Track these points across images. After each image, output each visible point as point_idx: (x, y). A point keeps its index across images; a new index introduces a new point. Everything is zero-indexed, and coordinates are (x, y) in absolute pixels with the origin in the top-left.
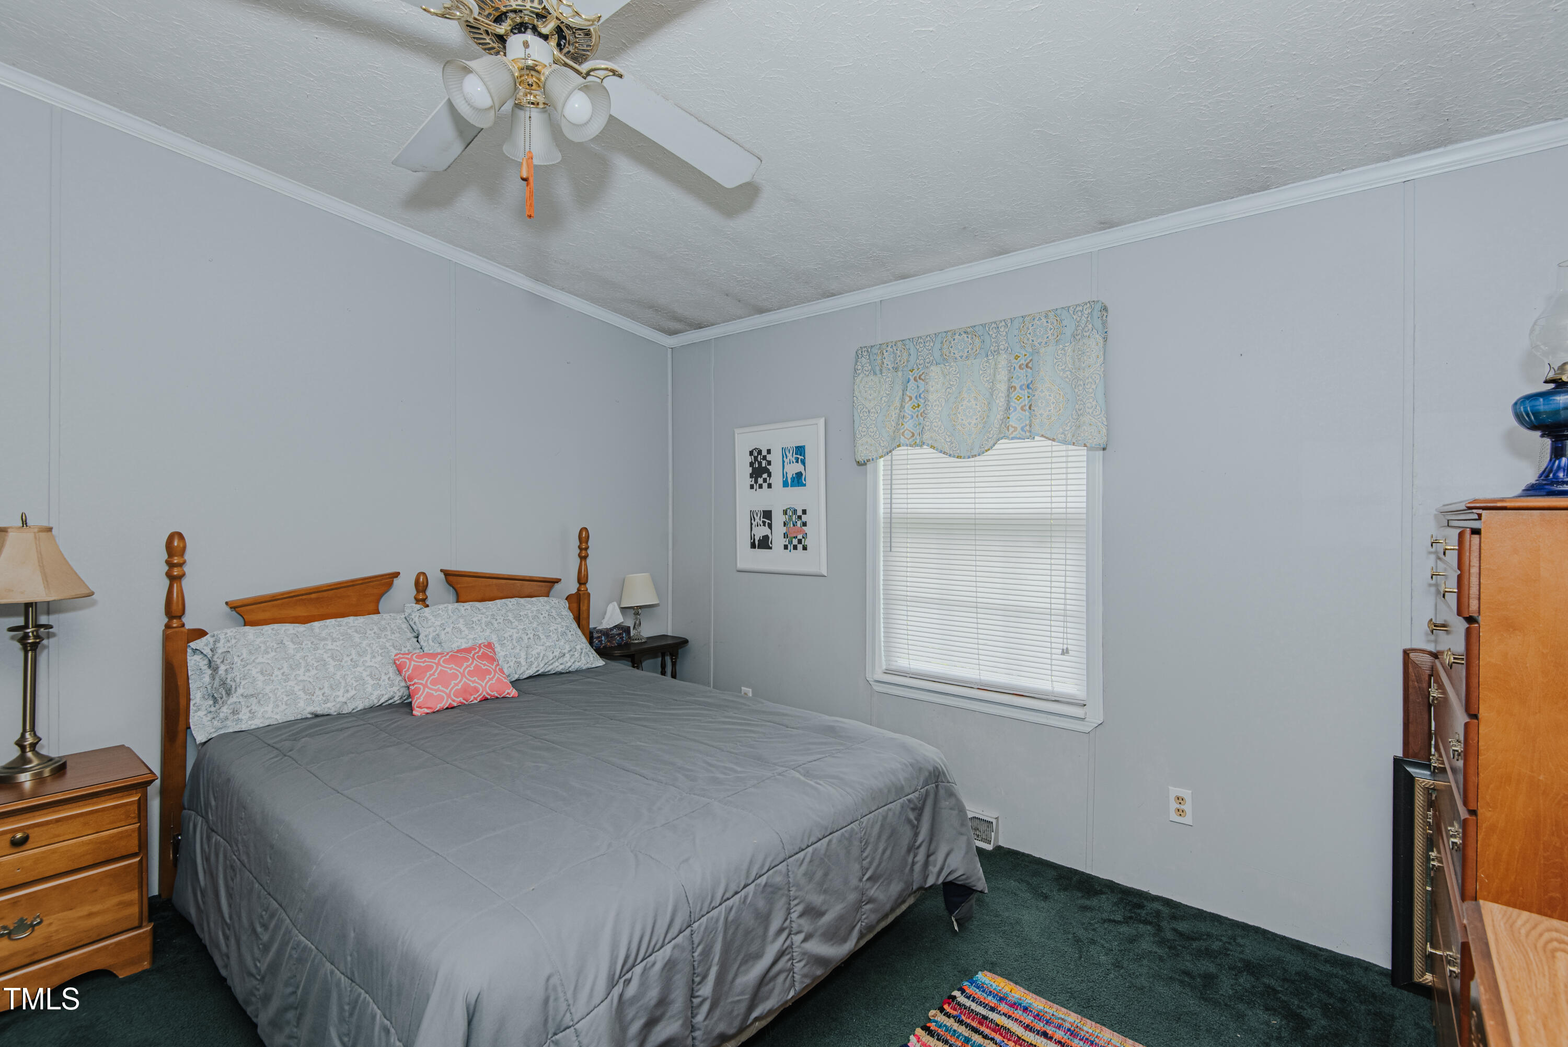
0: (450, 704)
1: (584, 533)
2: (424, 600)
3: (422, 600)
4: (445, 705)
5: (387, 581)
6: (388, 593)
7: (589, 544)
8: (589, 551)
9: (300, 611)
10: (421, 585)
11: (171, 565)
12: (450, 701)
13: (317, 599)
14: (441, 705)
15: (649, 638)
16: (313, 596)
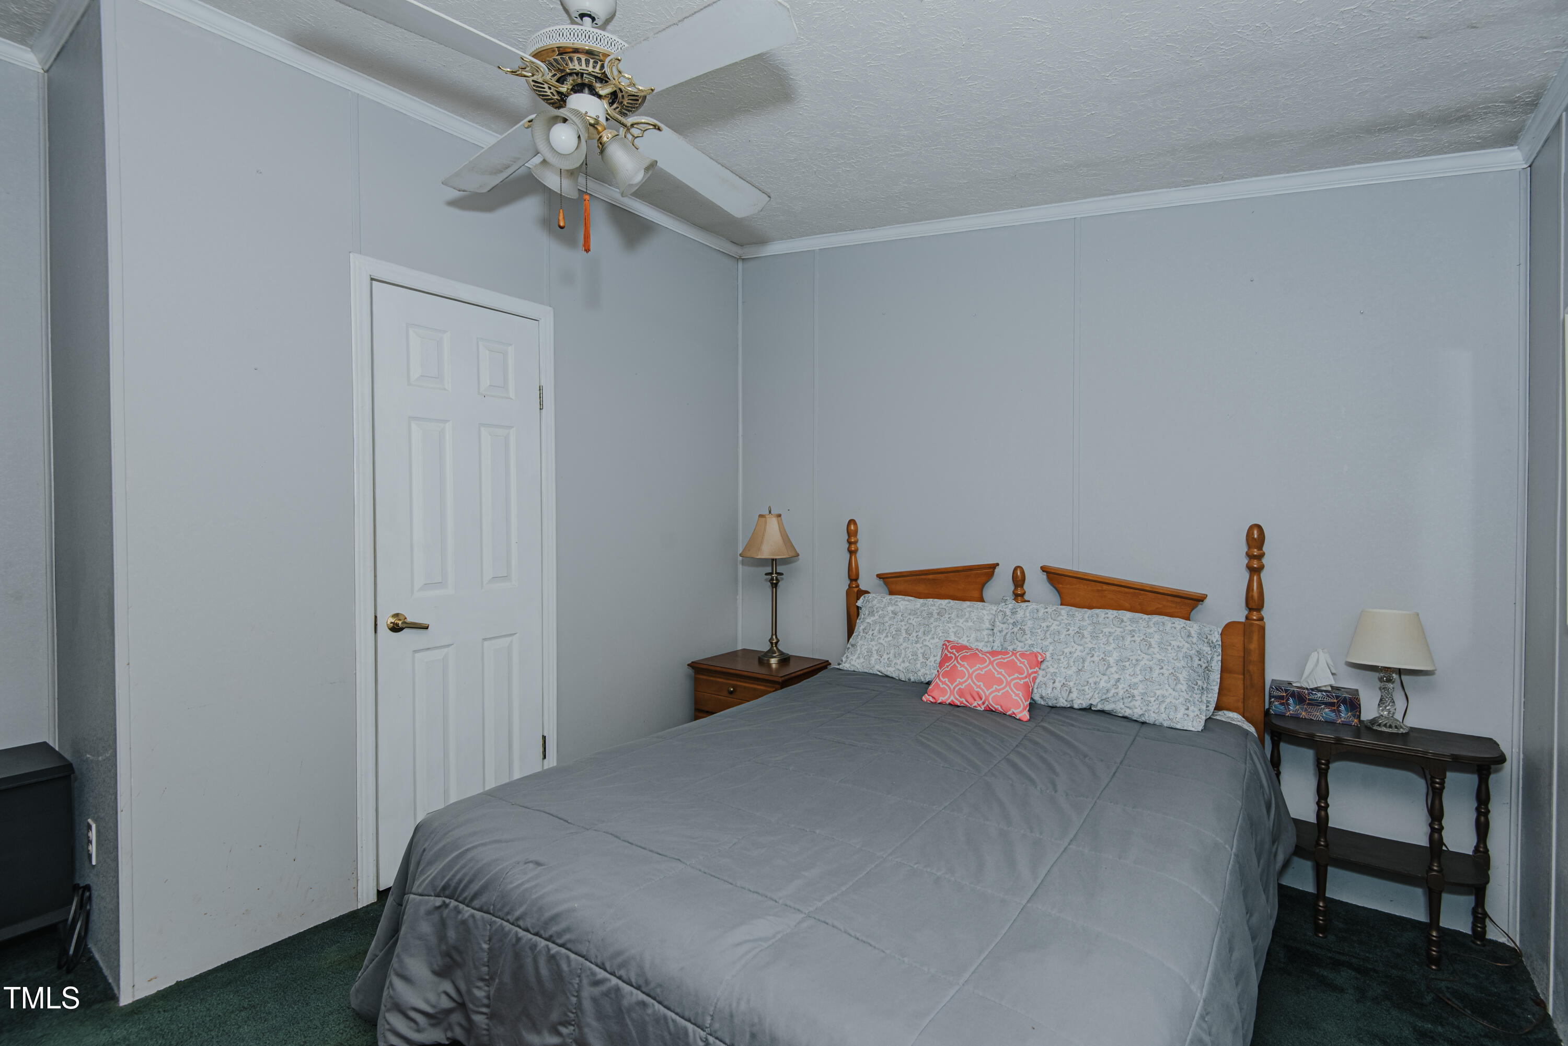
0: (952, 701)
1: (1255, 532)
2: (1022, 595)
3: (1019, 596)
4: (947, 700)
5: (989, 571)
6: (990, 582)
7: (1265, 549)
8: (1264, 561)
9: (921, 588)
10: (1019, 579)
11: (850, 543)
12: (952, 698)
13: (934, 580)
14: (944, 699)
15: (1413, 729)
16: (931, 577)
